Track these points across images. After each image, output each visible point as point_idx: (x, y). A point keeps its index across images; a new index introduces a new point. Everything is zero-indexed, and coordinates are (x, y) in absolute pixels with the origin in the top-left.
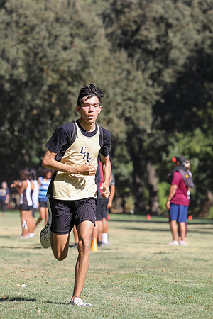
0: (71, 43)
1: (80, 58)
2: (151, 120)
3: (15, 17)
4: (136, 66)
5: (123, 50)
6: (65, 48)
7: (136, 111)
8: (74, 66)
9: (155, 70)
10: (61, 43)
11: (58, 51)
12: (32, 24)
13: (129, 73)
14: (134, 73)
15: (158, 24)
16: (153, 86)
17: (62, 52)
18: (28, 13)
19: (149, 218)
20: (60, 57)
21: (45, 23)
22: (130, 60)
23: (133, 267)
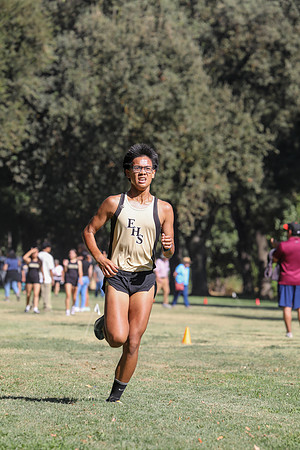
0: (160, 76)
1: (170, 95)
2: (261, 176)
3: (87, 41)
4: (242, 106)
5: (226, 86)
6: (151, 83)
7: (243, 164)
8: (162, 106)
9: (268, 111)
10: (147, 77)
11: (143, 87)
12: (109, 50)
13: (234, 114)
14: (240, 115)
15: (272, 52)
16: (265, 132)
17: (147, 87)
18: (104, 36)
19: (258, 303)
20: (145, 94)
21: (126, 50)
22: (235, 98)
23: (236, 364)
